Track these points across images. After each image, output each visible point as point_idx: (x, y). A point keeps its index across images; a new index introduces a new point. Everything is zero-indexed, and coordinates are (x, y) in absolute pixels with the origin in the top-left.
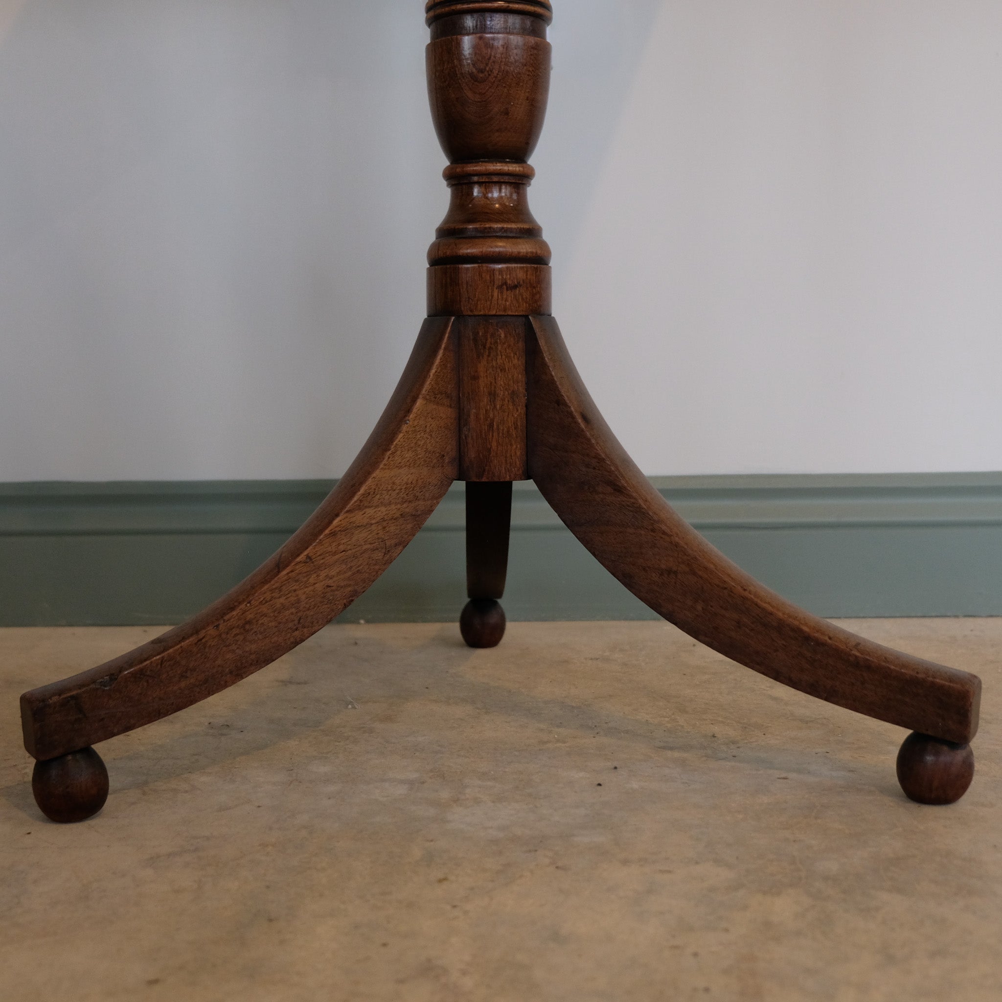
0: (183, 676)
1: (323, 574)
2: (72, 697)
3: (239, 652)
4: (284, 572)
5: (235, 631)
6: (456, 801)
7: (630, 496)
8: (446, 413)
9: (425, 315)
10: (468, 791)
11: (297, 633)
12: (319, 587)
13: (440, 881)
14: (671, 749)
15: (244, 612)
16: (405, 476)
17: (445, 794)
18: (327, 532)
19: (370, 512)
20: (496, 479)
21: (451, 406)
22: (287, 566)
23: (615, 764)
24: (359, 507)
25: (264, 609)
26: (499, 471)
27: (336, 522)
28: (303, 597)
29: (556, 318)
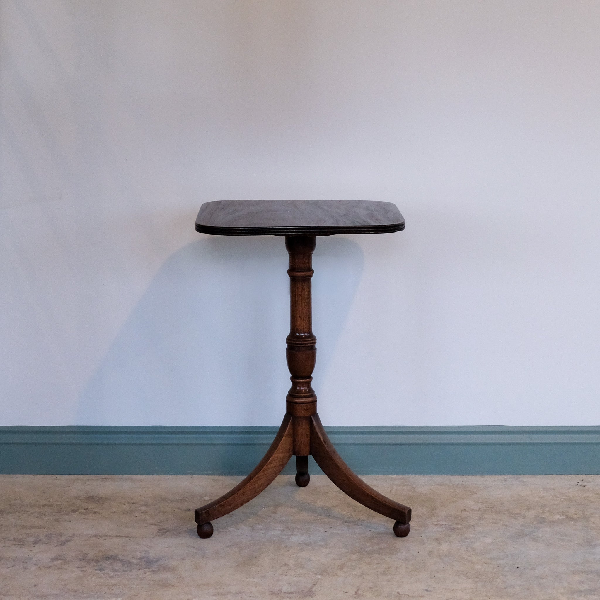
0: (230, 505)
1: (261, 480)
2: (207, 511)
3: (242, 499)
4: (252, 480)
5: (241, 495)
6: (292, 535)
7: (334, 462)
8: (290, 439)
9: (285, 413)
10: (295, 532)
11: (255, 494)
12: (260, 483)
13: (288, 551)
14: (347, 522)
15: (243, 490)
16: (281, 455)
17: (290, 533)
18: (262, 470)
19: (272, 465)
20: (302, 455)
21: (291, 438)
22: (253, 479)
23: (331, 526)
24: (270, 463)
25: (248, 489)
26: (303, 453)
27: (264, 468)
28: (256, 486)
29: (318, 414)
